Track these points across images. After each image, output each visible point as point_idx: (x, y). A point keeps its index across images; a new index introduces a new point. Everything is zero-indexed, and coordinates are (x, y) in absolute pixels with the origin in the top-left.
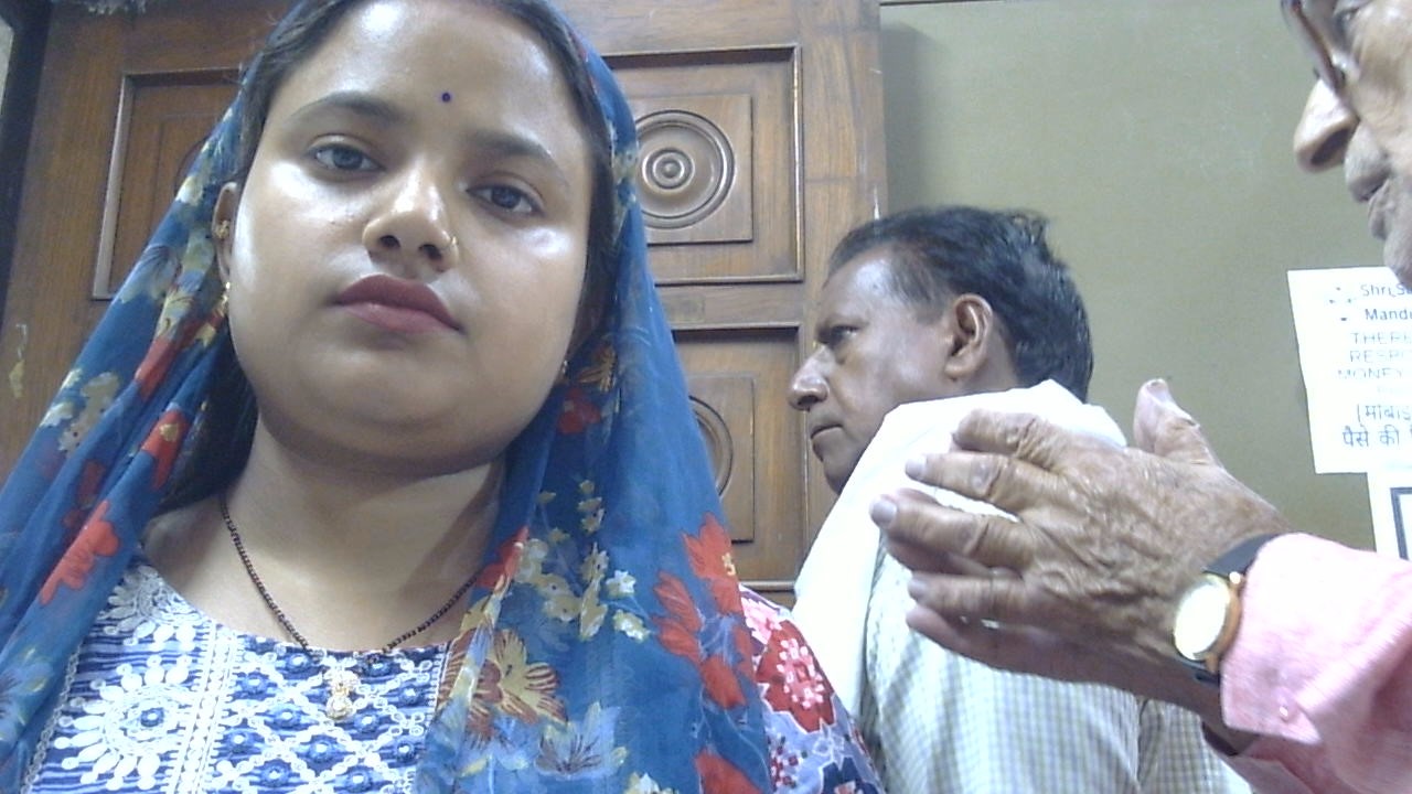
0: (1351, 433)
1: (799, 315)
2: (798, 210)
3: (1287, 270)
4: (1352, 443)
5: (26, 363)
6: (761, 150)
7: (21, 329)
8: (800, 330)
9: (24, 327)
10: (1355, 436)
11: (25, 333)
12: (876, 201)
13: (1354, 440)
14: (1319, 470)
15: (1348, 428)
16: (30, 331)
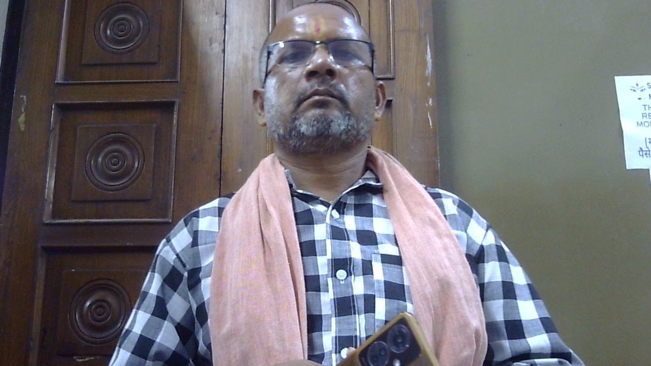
0: (642, 151)
1: (392, 95)
2: (391, 44)
3: (614, 76)
4: (643, 155)
5: (26, 115)
6: (373, 16)
7: (23, 98)
8: (393, 102)
9: (25, 97)
10: (644, 152)
11: (25, 100)
12: (428, 40)
13: (644, 154)
14: (628, 168)
15: (641, 148)
16: (27, 99)
